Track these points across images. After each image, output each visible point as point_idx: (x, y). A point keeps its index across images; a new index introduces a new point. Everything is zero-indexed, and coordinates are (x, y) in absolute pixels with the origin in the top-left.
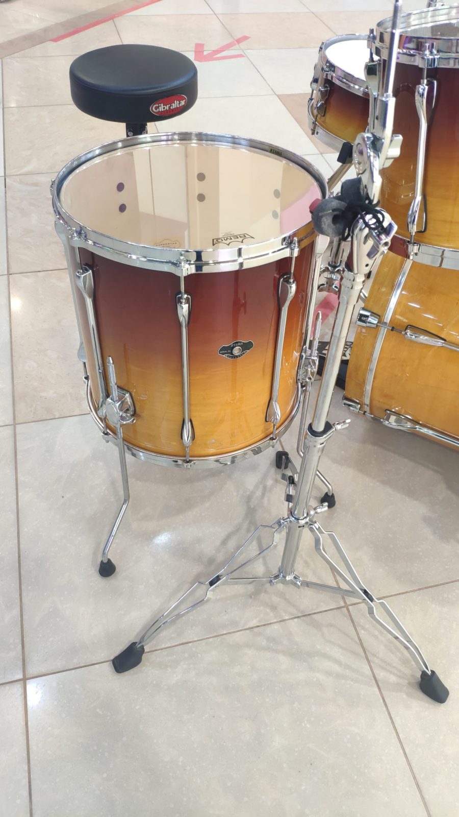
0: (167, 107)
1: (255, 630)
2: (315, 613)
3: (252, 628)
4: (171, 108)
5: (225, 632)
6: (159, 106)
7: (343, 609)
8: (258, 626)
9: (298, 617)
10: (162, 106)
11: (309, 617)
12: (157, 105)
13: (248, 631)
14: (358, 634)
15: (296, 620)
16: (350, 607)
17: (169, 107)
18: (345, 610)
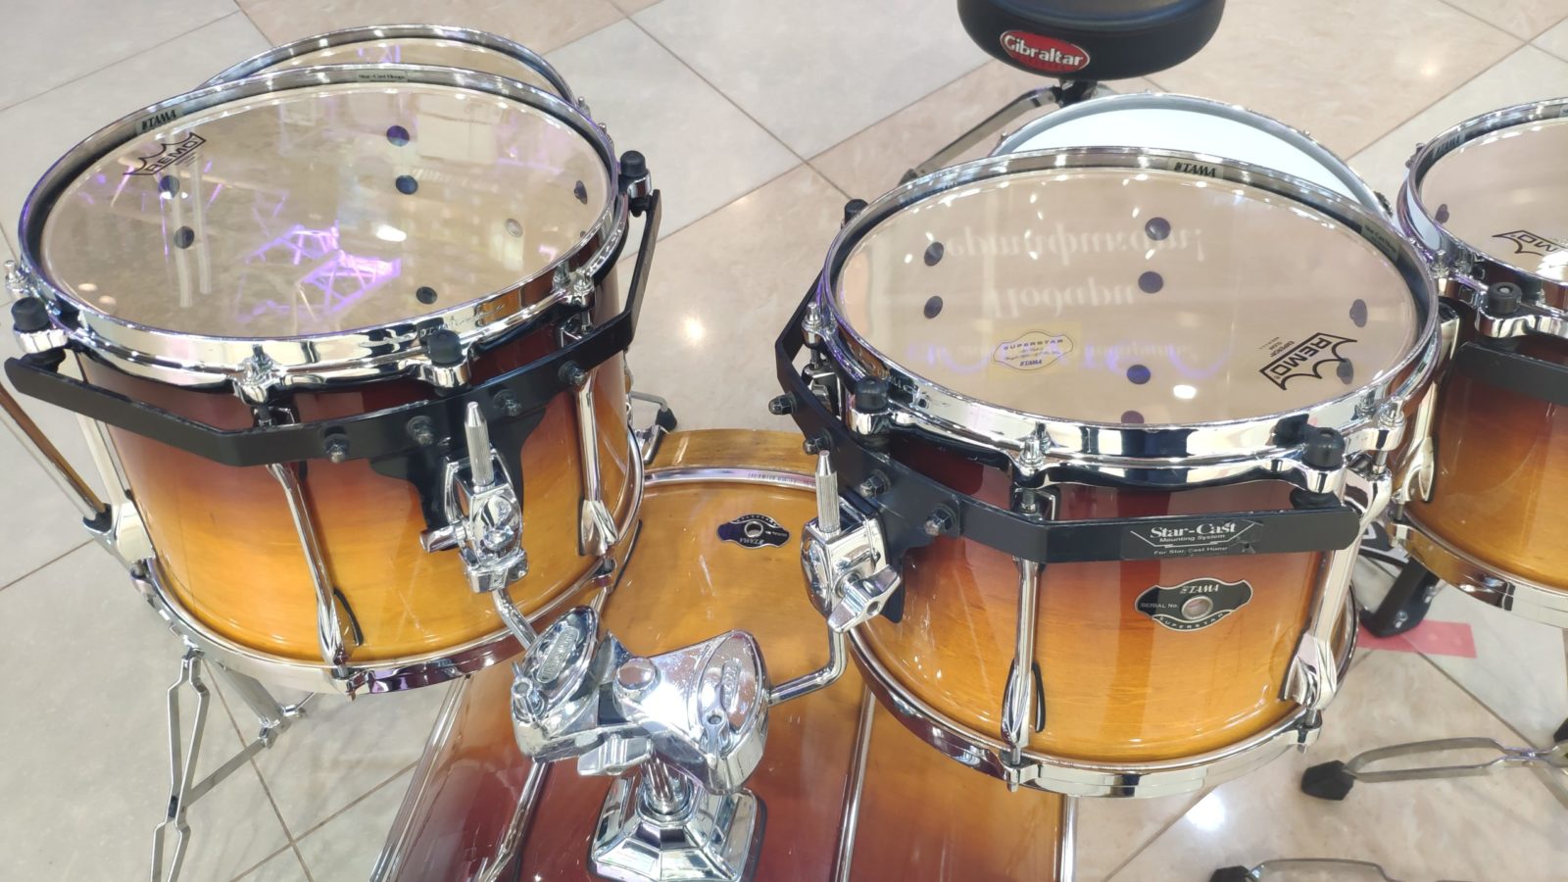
0: (1032, 52)
1: (234, 731)
2: (272, 801)
3: (235, 726)
4: (1041, 56)
5: (224, 694)
6: (1016, 42)
7: (287, 839)
8: (239, 732)
9: (262, 780)
10: (1022, 46)
11: (265, 795)
12: (1014, 39)
13: (230, 721)
14: (249, 872)
15: (257, 778)
16: (291, 849)
17: (1037, 54)
18: (287, 842)
